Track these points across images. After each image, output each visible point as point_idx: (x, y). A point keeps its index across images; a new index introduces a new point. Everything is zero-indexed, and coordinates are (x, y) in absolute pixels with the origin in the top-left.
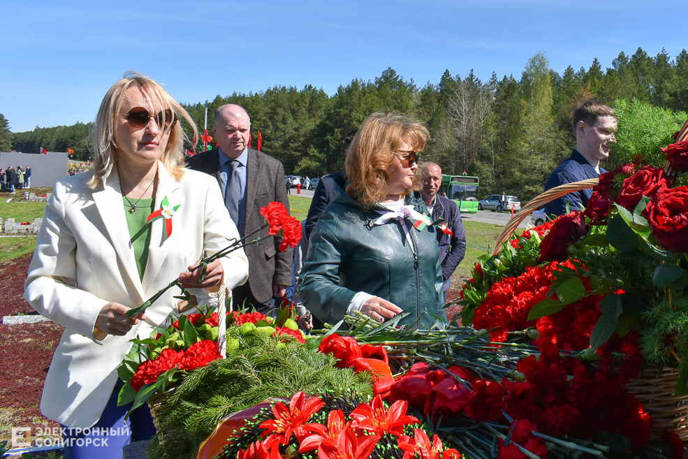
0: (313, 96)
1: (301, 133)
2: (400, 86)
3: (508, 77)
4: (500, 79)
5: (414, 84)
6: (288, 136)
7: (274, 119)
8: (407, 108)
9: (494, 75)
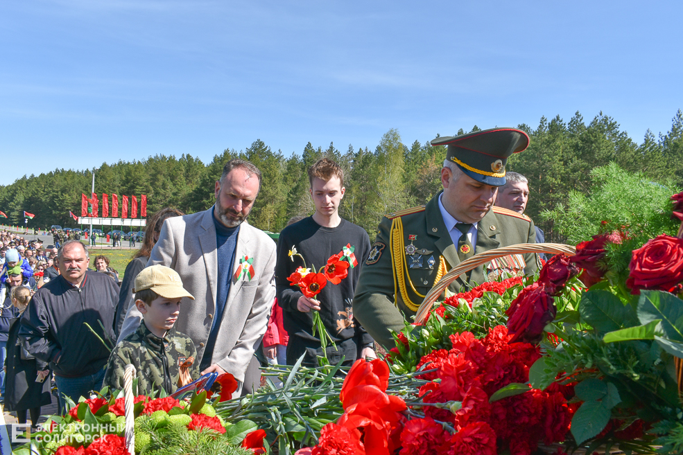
0: (190, 164)
1: (179, 198)
2: (269, 156)
3: (364, 150)
4: (356, 151)
5: (281, 155)
6: (168, 199)
7: (156, 184)
8: (275, 176)
9: (351, 148)
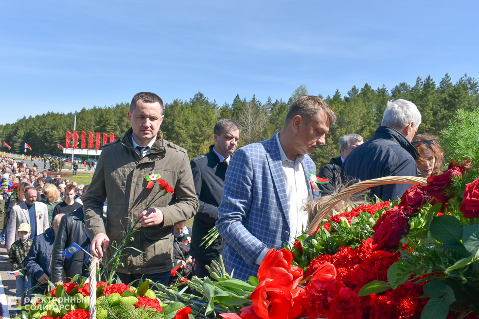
2: (207, 104)
3: (279, 100)
4: (273, 102)
5: (216, 104)
8: (211, 120)
9: (269, 99)
